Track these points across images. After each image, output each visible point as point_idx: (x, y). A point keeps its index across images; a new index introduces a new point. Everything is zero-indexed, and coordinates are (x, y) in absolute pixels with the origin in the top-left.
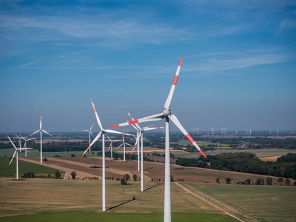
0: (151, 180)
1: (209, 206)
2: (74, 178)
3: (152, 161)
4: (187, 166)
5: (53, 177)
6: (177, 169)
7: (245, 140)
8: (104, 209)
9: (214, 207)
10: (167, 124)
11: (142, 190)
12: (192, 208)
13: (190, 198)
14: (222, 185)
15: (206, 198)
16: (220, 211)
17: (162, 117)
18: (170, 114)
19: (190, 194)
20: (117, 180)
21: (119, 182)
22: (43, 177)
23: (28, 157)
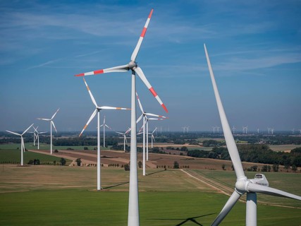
0: (156, 166)
1: (207, 186)
2: (79, 164)
3: (164, 153)
4: (197, 157)
5: (58, 164)
6: (187, 159)
7: (265, 138)
8: (99, 188)
9: (211, 187)
10: (133, 76)
11: (144, 174)
12: (189, 188)
13: (189, 181)
14: (227, 171)
15: (206, 181)
16: (216, 191)
17: (128, 68)
18: (136, 66)
19: (192, 178)
20: (122, 167)
21: (124, 168)
22: (48, 164)
23: (40, 150)
